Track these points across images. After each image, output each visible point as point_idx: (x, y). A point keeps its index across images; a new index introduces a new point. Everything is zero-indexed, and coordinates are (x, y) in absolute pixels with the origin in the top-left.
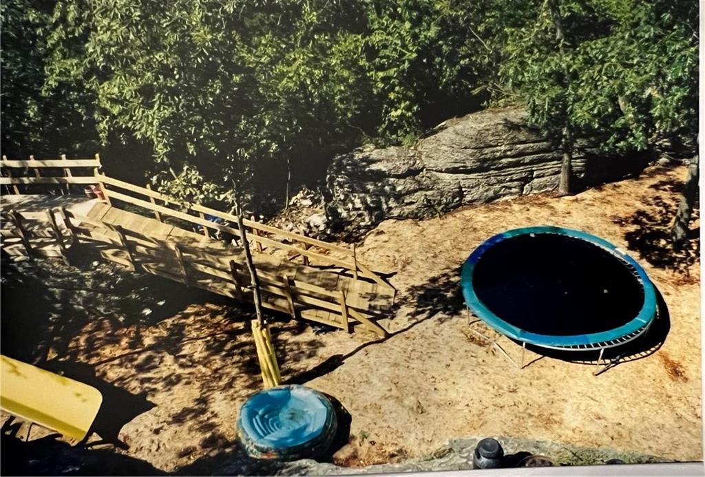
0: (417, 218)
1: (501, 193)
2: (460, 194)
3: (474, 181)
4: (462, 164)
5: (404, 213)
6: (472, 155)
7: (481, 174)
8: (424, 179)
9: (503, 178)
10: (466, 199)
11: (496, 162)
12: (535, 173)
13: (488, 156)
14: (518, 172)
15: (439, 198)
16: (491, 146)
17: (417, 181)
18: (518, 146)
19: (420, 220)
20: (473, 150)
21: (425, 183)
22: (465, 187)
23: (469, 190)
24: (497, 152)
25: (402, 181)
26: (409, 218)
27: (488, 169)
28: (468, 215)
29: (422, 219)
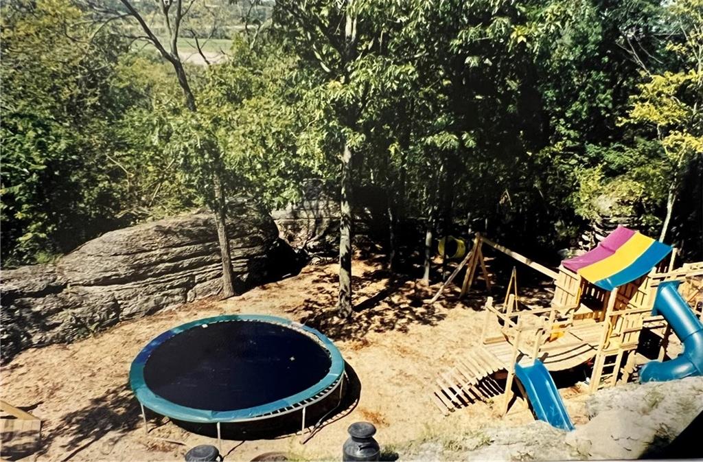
0: (64, 342)
1: (163, 302)
2: (116, 307)
3: (130, 291)
4: (114, 273)
5: (46, 338)
6: (123, 262)
7: (138, 282)
8: (69, 295)
9: (162, 285)
10: (124, 313)
11: (152, 268)
12: (197, 277)
13: (143, 261)
14: (179, 278)
15: (90, 314)
16: (145, 251)
17: (60, 298)
18: (174, 249)
19: (68, 344)
20: (125, 256)
21: (71, 300)
22: (121, 299)
23: (125, 302)
24: (152, 256)
25: (40, 300)
26: (54, 343)
27: (144, 277)
28: (129, 329)
29: (70, 342)
